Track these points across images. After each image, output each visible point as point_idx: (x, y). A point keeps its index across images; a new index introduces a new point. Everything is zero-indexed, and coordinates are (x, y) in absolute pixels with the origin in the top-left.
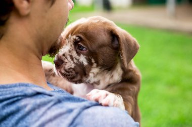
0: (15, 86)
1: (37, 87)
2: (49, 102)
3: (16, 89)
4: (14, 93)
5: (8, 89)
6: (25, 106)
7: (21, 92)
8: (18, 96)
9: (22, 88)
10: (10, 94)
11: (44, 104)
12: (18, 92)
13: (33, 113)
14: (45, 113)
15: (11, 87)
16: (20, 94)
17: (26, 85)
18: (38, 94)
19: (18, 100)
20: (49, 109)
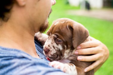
0: (12, 50)
1: (25, 53)
2: (28, 63)
3: (12, 52)
4: (10, 54)
5: (8, 51)
6: (14, 63)
7: (14, 54)
8: (11, 56)
9: (16, 52)
10: (8, 54)
11: (25, 64)
12: (12, 54)
13: (17, 68)
14: (24, 69)
15: (9, 50)
16: (13, 55)
17: (19, 51)
18: (23, 57)
19: (11, 59)
20: (27, 67)
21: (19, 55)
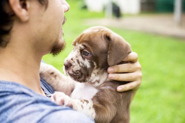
0: (9, 83)
2: (28, 101)
3: (8, 86)
4: (6, 88)
5: (3, 85)
6: (10, 100)
7: (11, 89)
8: (7, 92)
9: (14, 86)
10: (3, 88)
11: (24, 102)
12: (9, 88)
13: (14, 108)
14: (23, 108)
15: (5, 83)
16: (9, 90)
17: (18, 85)
18: (24, 93)
19: (7, 95)
20: (27, 106)
21: (17, 90)
